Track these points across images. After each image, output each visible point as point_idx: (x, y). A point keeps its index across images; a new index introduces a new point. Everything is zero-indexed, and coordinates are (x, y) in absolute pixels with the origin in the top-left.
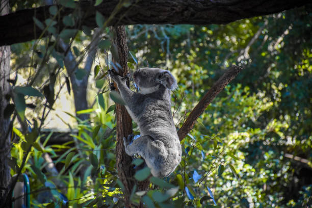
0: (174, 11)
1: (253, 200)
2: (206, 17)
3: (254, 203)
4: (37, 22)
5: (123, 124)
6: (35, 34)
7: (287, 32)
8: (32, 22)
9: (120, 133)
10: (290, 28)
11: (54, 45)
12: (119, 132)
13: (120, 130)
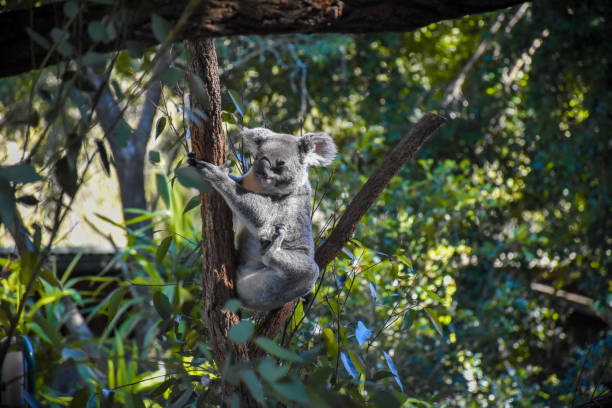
0: (310, 9)
1: (475, 375)
2: (371, 18)
3: (477, 380)
4: (35, 37)
5: (216, 233)
6: (33, 59)
7: (537, 43)
8: (27, 37)
9: (210, 252)
10: (546, 33)
11: (74, 78)
12: (208, 249)
13: (209, 245)
